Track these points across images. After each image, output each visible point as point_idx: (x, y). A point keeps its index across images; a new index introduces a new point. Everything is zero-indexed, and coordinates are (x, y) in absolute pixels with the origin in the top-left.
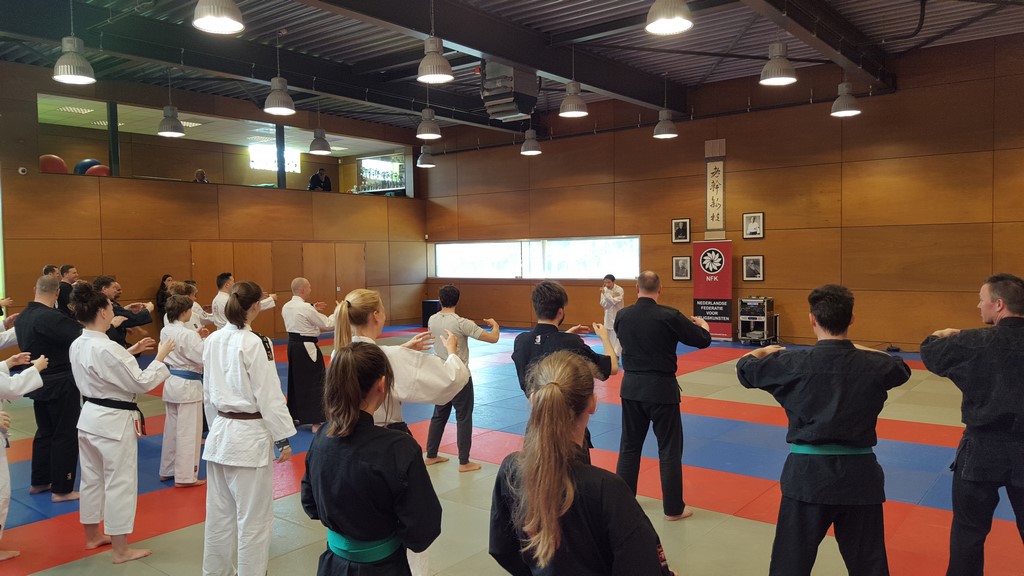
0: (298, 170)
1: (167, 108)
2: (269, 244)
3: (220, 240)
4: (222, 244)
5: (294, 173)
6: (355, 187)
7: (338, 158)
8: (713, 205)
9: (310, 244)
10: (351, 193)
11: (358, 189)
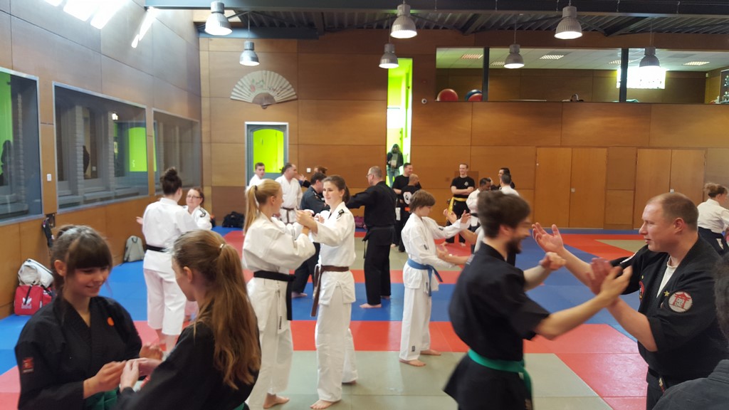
0: (663, 86)
1: (512, 46)
2: (605, 150)
3: (561, 146)
4: (563, 149)
5: (659, 90)
6: (718, 97)
7: (706, 72)
9: (647, 150)
10: (714, 104)
11: (720, 100)
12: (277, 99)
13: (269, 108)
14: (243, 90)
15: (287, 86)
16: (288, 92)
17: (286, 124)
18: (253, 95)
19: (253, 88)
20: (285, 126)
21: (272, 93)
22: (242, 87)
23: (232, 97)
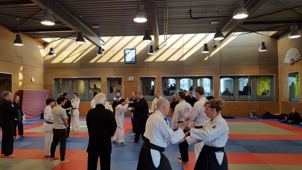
12: (295, 60)
13: (294, 64)
14: (287, 59)
15: (298, 53)
16: (299, 55)
17: (299, 71)
18: (290, 60)
19: (289, 56)
20: (298, 72)
21: (294, 58)
22: (287, 57)
23: (284, 63)
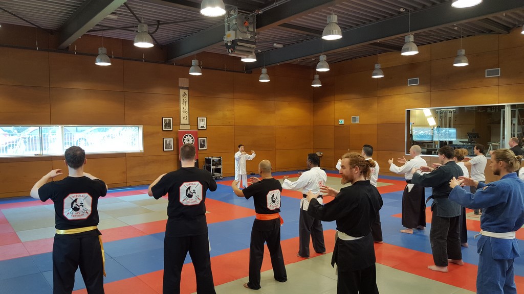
8: (184, 112)
